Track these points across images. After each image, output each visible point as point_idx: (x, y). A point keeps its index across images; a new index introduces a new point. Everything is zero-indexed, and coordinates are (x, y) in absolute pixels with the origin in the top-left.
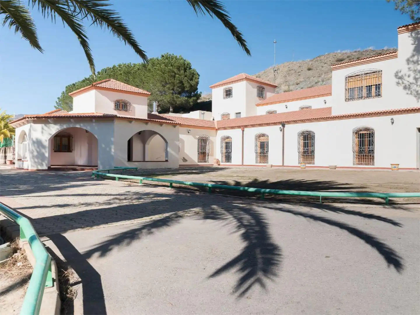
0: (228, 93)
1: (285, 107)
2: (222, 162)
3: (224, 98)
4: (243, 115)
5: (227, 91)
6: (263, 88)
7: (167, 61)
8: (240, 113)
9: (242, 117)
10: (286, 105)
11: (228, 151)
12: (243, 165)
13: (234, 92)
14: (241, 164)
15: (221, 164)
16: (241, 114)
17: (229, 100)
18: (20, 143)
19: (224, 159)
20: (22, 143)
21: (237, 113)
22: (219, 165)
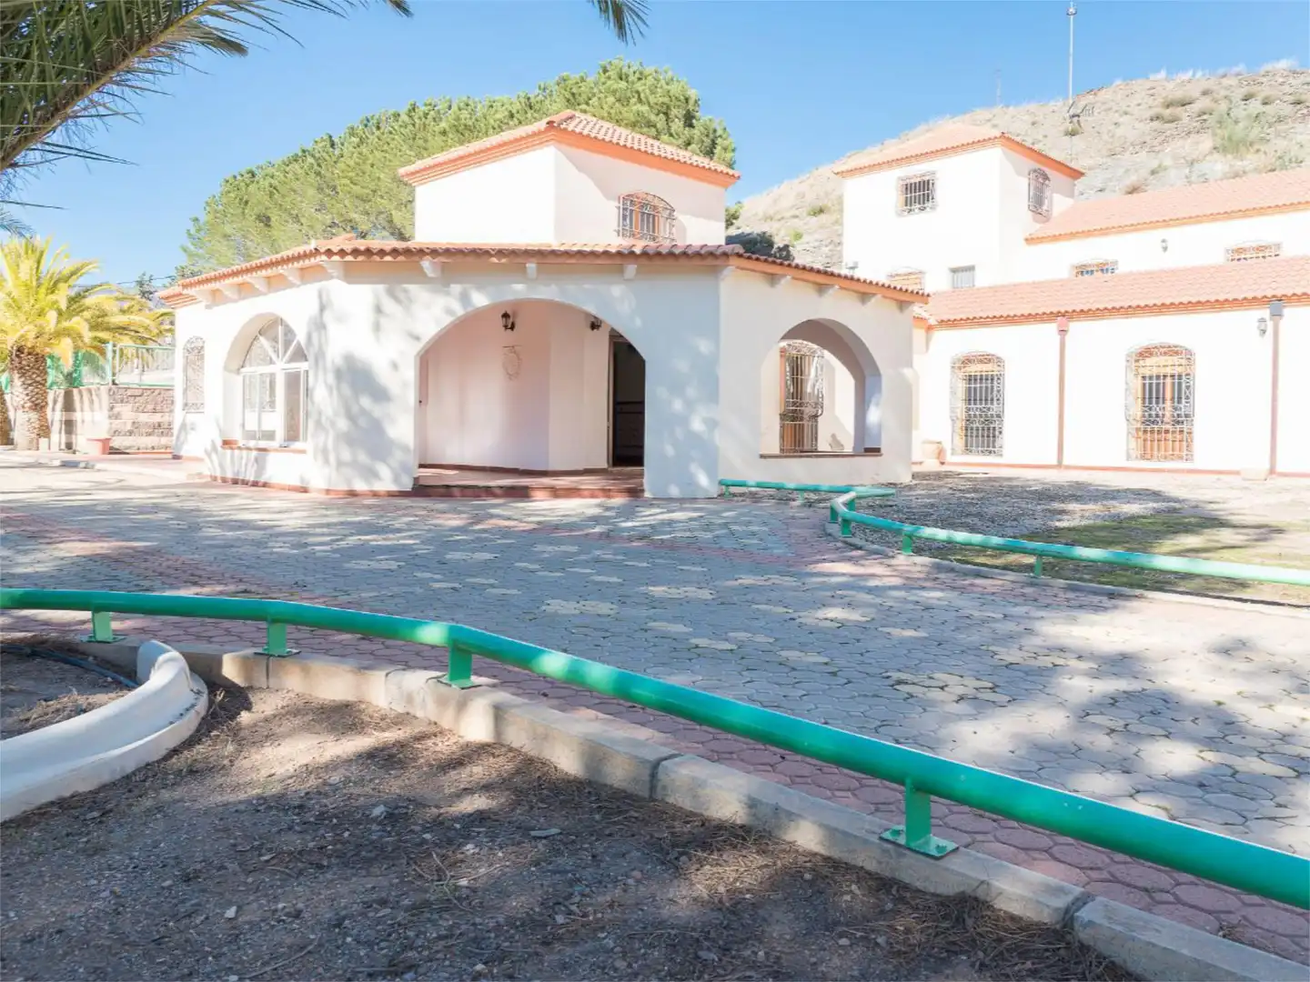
0: (919, 194)
1: (1159, 246)
2: (952, 454)
3: (900, 214)
4: (983, 279)
5: (909, 188)
6: (1046, 178)
7: (623, 84)
8: (971, 269)
9: (978, 284)
10: (1164, 241)
11: (989, 409)
12: (1059, 465)
13: (940, 192)
14: (1055, 462)
15: (949, 458)
16: (978, 271)
17: (918, 218)
18: (230, 371)
19: (960, 442)
20: (238, 372)
21: (954, 271)
22: (943, 463)
